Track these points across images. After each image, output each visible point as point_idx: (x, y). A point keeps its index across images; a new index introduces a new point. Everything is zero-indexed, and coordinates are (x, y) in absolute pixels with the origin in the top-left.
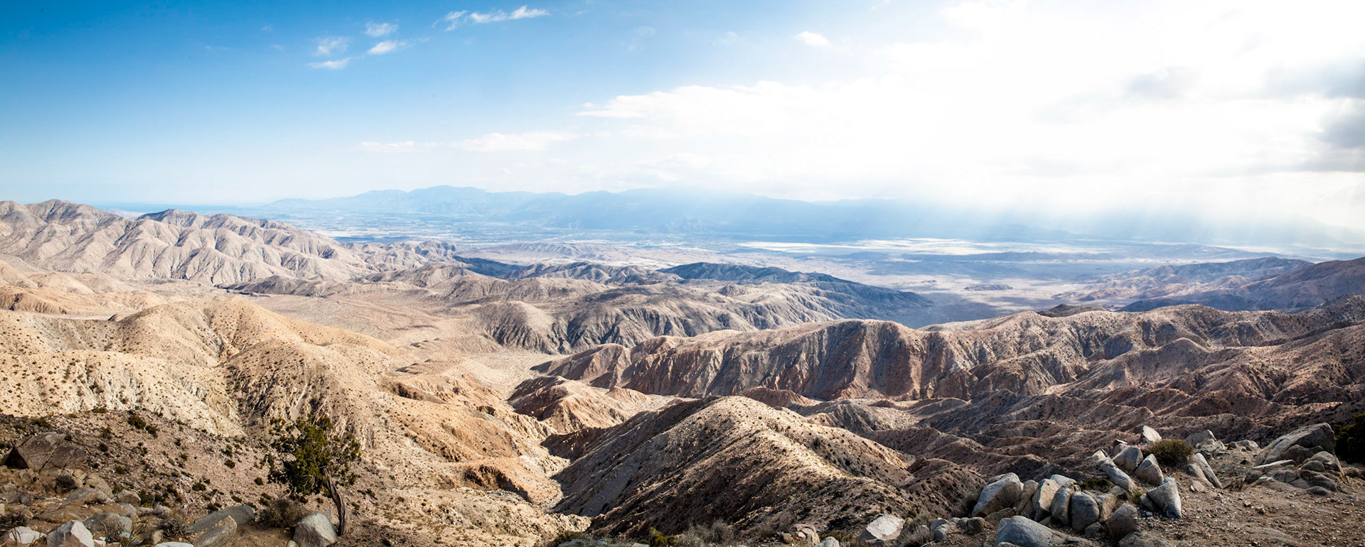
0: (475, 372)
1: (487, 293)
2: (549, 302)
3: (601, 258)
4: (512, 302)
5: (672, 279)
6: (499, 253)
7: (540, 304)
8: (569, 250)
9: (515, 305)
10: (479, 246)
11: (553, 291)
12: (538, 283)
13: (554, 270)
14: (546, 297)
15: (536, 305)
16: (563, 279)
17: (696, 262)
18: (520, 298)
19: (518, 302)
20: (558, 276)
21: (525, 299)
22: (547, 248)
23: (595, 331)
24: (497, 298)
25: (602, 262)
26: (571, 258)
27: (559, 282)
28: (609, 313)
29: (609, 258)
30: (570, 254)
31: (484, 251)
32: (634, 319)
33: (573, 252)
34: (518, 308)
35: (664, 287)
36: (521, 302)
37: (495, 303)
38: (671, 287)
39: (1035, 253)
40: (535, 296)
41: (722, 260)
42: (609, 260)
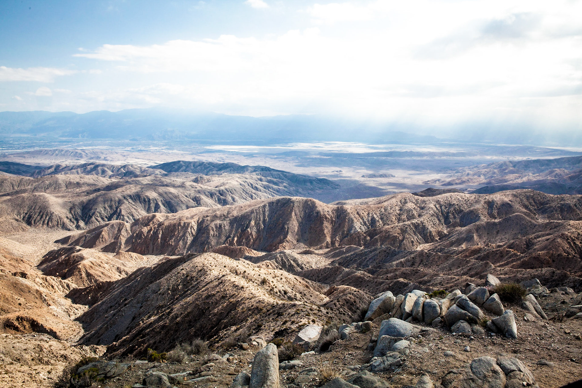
0: (9, 247)
1: (16, 188)
2: (66, 192)
3: (105, 159)
4: (37, 194)
5: (159, 173)
6: (24, 157)
7: (59, 195)
8: (80, 154)
9: (39, 196)
10: (7, 152)
11: (69, 185)
12: (57, 179)
13: (69, 169)
14: (64, 188)
15: (57, 195)
16: (77, 175)
17: (175, 160)
18: (43, 190)
19: (41, 194)
20: (73, 173)
21: (48, 191)
22: (63, 153)
23: (103, 212)
24: (25, 191)
25: (106, 162)
26: (82, 159)
27: (74, 177)
28: (113, 199)
29: (111, 159)
30: (81, 157)
31: (12, 156)
32: (132, 202)
33: (83, 156)
34: (42, 198)
35: (153, 178)
36: (44, 194)
37: (23, 195)
38: (158, 179)
39: (411, 152)
40: (55, 188)
41: (194, 159)
42: (111, 161)
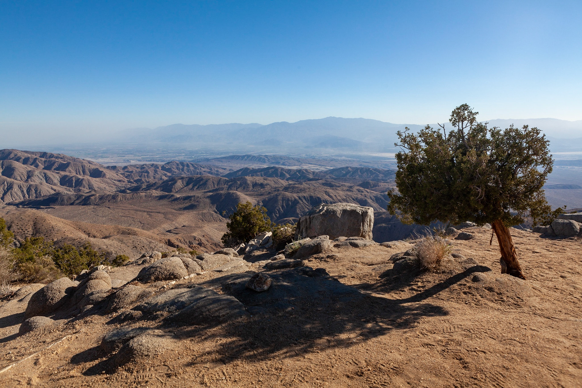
0: (210, 234)
1: (216, 186)
2: (253, 191)
3: (283, 164)
4: (231, 191)
5: (329, 177)
6: (222, 161)
7: (248, 193)
8: (264, 159)
9: (233, 193)
10: (209, 157)
11: (255, 185)
12: (246, 180)
13: (254, 172)
14: (251, 188)
15: (246, 193)
16: (260, 177)
17: (344, 166)
18: (235, 189)
19: (234, 191)
20: (257, 175)
21: (239, 189)
22: (250, 158)
23: (281, 210)
24: (222, 189)
25: (284, 166)
26: (266, 164)
27: (259, 179)
28: (290, 199)
29: (288, 164)
30: (265, 162)
31: (213, 160)
32: (306, 202)
33: (266, 161)
34: (235, 195)
35: (324, 182)
36: (236, 192)
37: (221, 192)
38: (328, 183)
40: (244, 188)
41: (361, 165)
42: (289, 165)
